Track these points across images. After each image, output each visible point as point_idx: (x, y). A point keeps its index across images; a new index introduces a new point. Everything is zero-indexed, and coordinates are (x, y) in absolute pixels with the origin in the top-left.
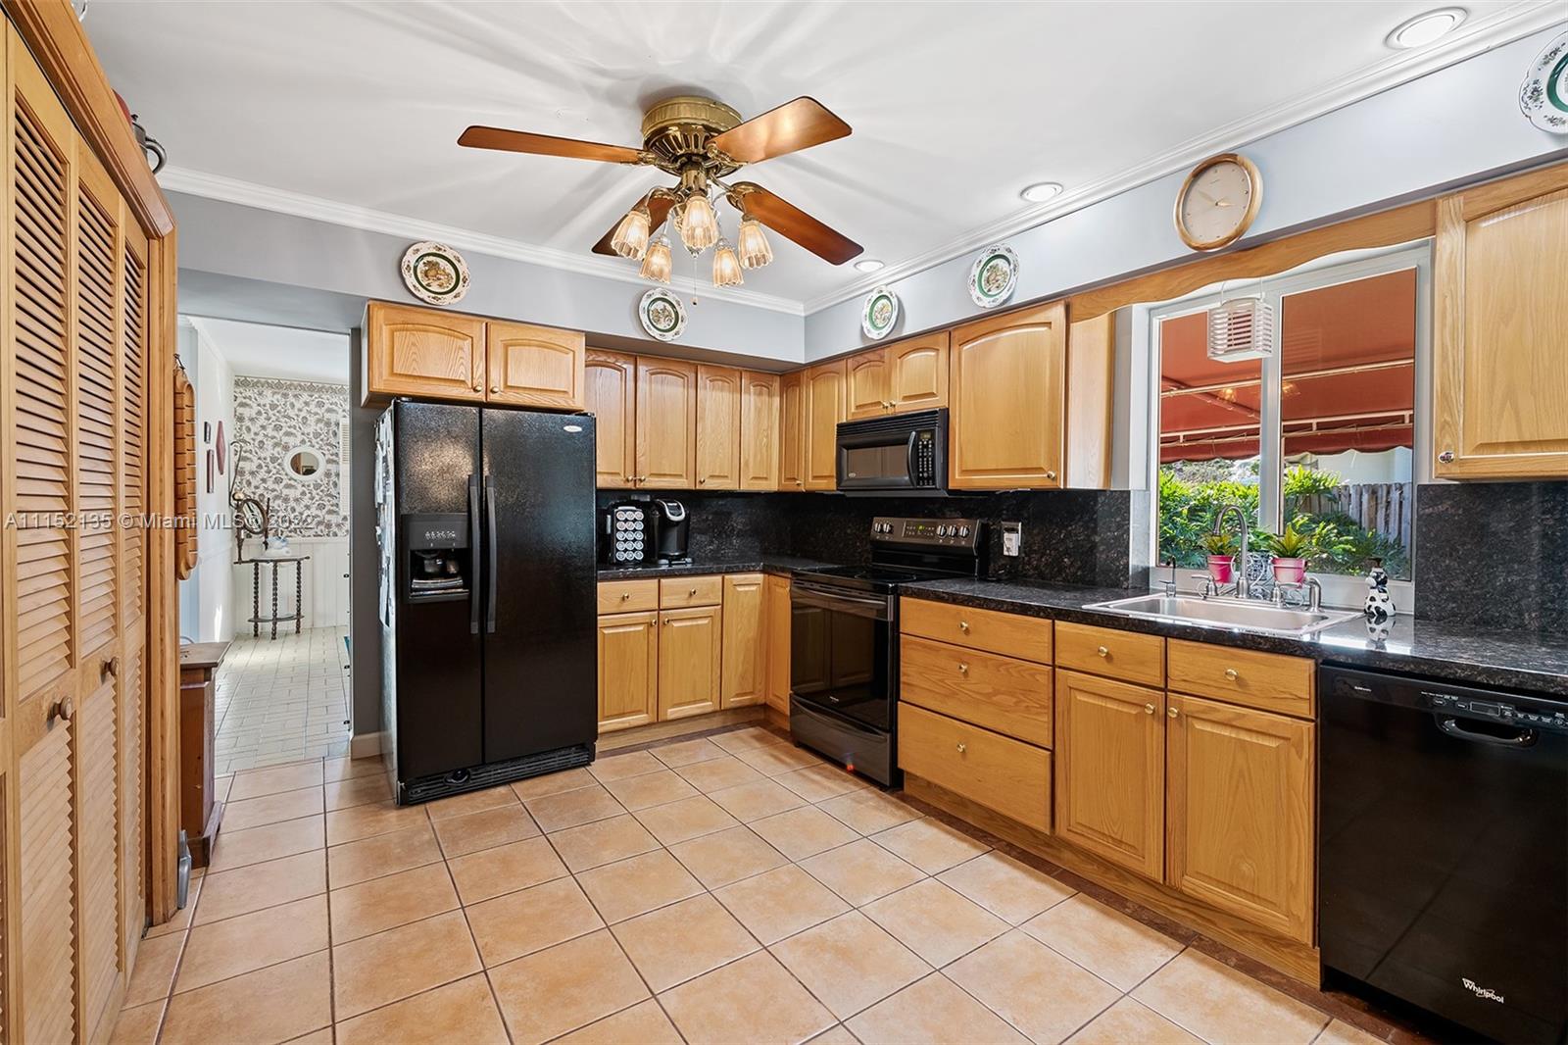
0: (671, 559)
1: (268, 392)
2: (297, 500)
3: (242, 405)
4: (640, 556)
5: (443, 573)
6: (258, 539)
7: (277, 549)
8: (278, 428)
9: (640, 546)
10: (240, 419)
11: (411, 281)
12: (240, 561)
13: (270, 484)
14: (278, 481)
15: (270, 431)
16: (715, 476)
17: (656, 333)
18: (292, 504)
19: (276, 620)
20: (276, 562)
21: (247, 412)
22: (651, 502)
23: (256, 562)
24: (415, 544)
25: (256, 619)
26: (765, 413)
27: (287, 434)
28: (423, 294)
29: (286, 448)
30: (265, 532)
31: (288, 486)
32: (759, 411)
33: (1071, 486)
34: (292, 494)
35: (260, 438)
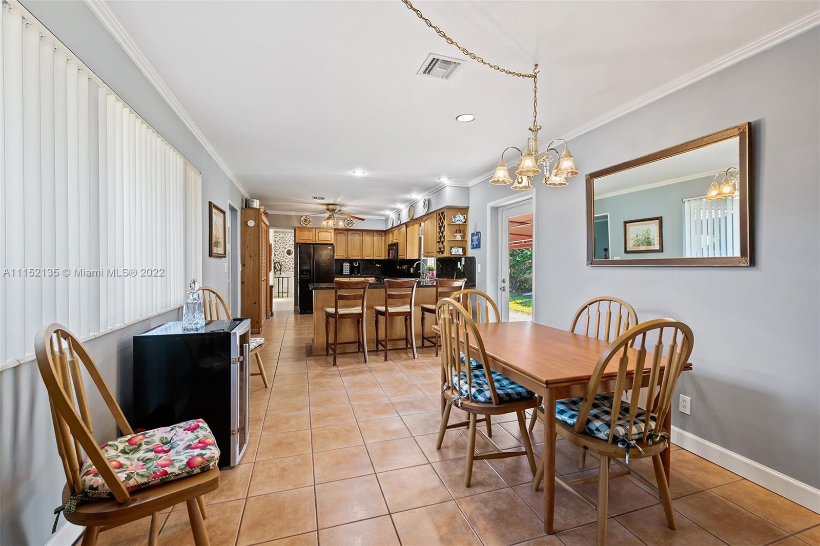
0: (355, 274)
1: (281, 234)
2: (288, 262)
3: (276, 237)
4: (348, 273)
5: (306, 274)
6: (279, 272)
7: (283, 275)
8: (283, 243)
9: (348, 271)
10: (275, 241)
11: (302, 223)
12: (275, 278)
13: (282, 258)
14: (283, 257)
15: (282, 244)
16: (368, 256)
17: (348, 227)
18: (287, 263)
19: (283, 293)
20: (283, 278)
21: (277, 239)
22: (351, 261)
23: (278, 278)
24: (302, 269)
25: (278, 293)
26: (380, 241)
27: (286, 245)
28: (304, 225)
29: (285, 248)
30: (280, 270)
31: (286, 258)
32: (379, 240)
33: (407, 258)
34: (287, 260)
35: (280, 246)
